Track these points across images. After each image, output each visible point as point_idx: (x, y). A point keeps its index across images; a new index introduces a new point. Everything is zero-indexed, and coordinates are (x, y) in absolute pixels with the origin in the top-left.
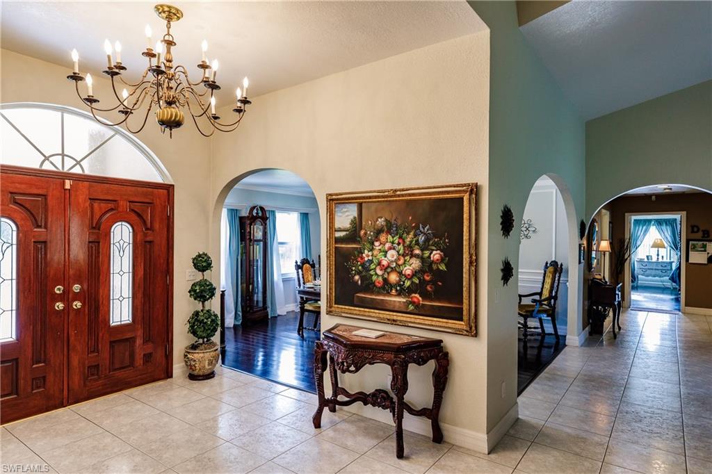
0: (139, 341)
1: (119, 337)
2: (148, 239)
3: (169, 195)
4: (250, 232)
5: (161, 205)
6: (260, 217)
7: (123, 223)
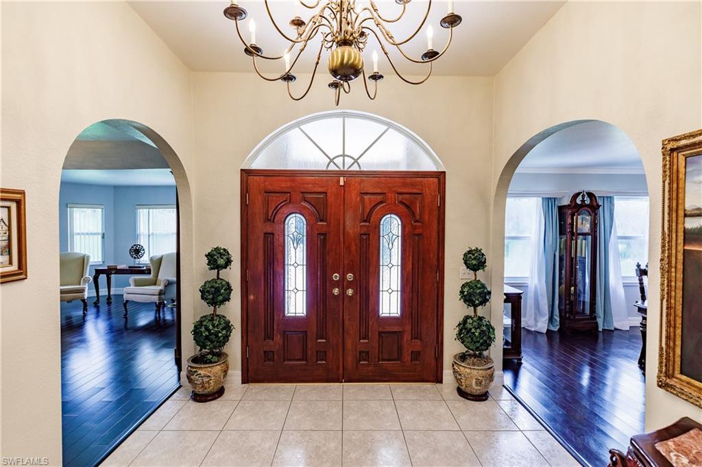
0: (407, 337)
1: (388, 329)
2: (417, 232)
3: (439, 183)
4: (572, 224)
5: (431, 194)
6: (587, 206)
7: (393, 216)
